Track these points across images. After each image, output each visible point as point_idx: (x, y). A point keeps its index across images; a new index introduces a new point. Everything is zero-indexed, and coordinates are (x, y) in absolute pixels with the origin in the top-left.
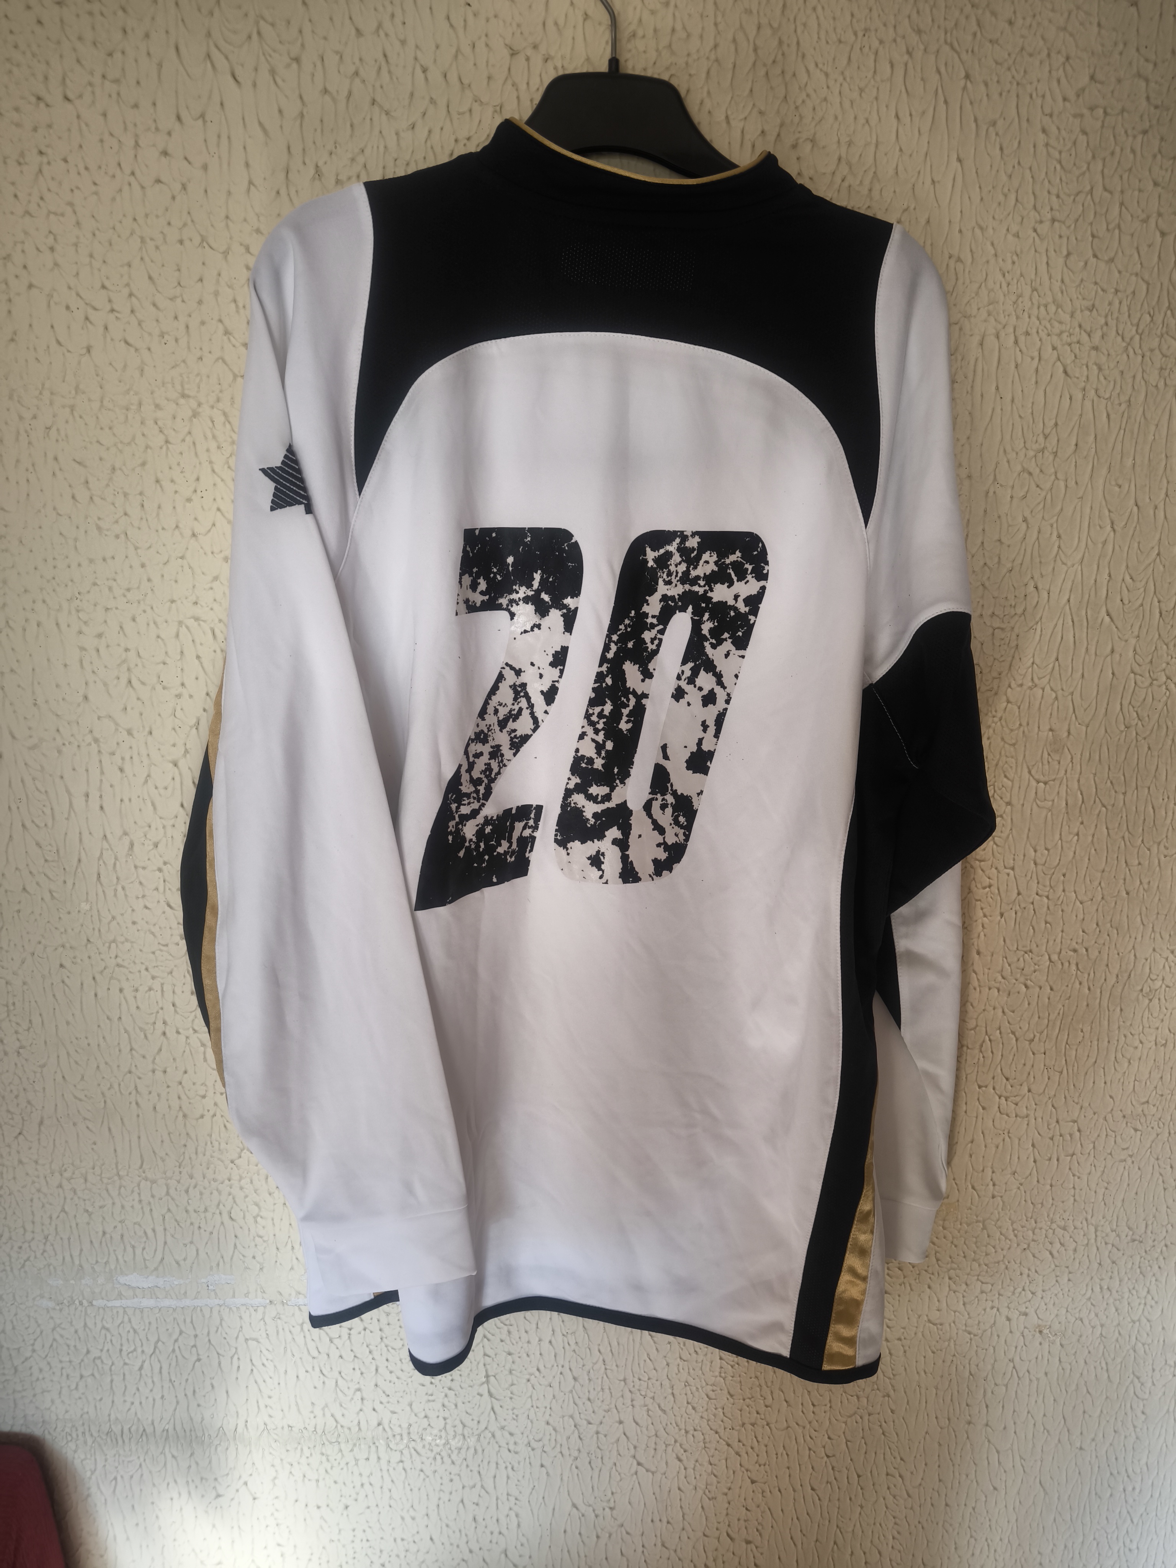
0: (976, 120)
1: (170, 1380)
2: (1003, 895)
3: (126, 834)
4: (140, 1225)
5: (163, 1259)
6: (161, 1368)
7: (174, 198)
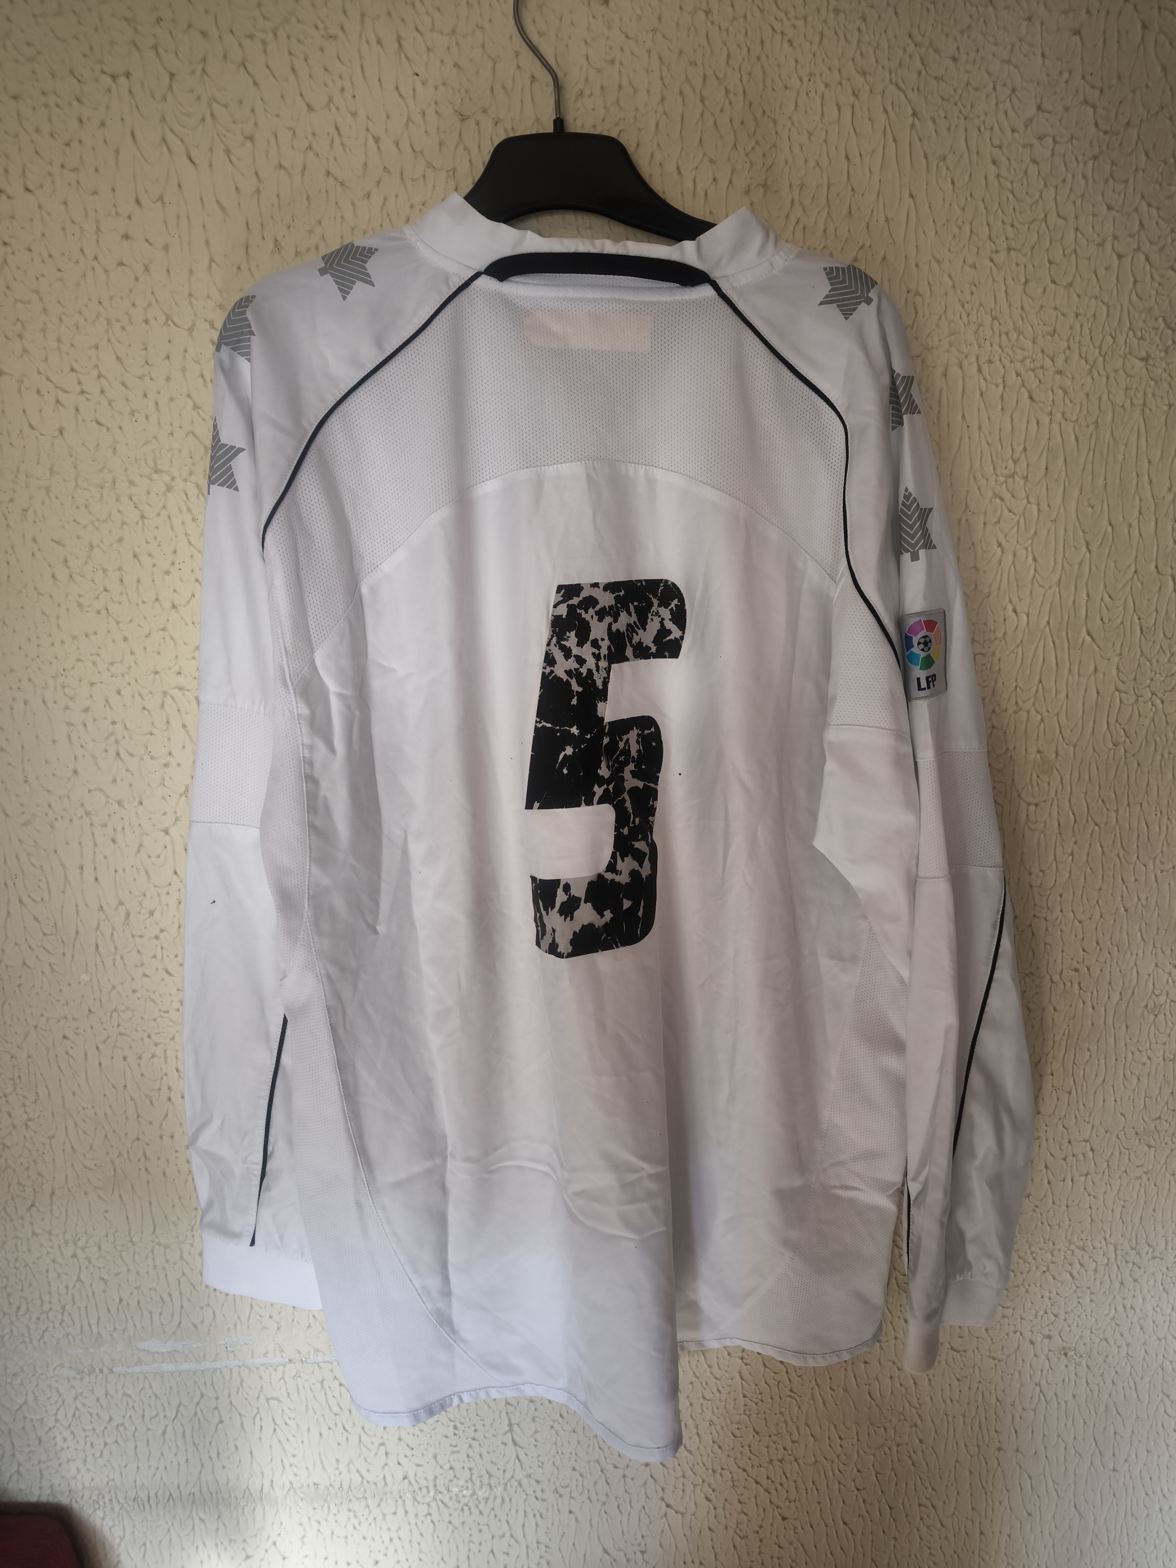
0: (926, 156)
1: (194, 1443)
3: (121, 904)
4: (156, 1291)
5: (180, 1323)
6: (184, 1432)
7: (137, 279)
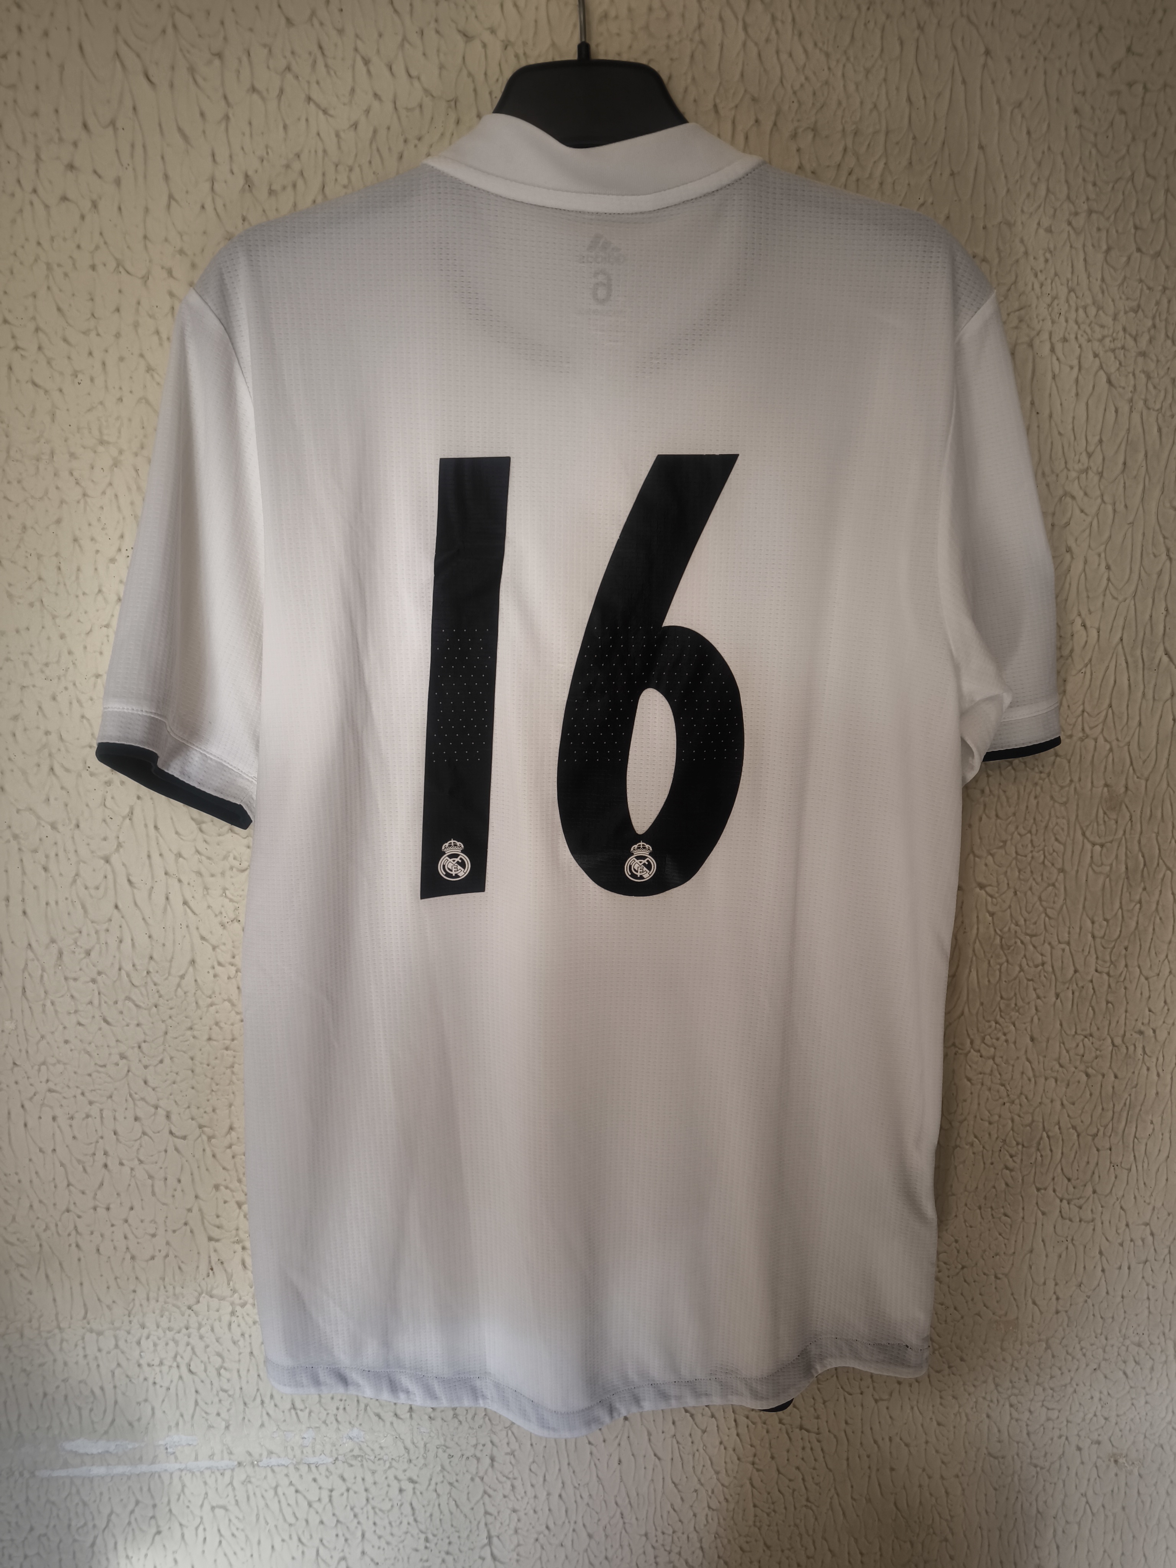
0: (999, 101)
2: (1058, 973)
3: (53, 941)
4: (86, 1384)
5: (113, 1421)
7: (83, 217)
